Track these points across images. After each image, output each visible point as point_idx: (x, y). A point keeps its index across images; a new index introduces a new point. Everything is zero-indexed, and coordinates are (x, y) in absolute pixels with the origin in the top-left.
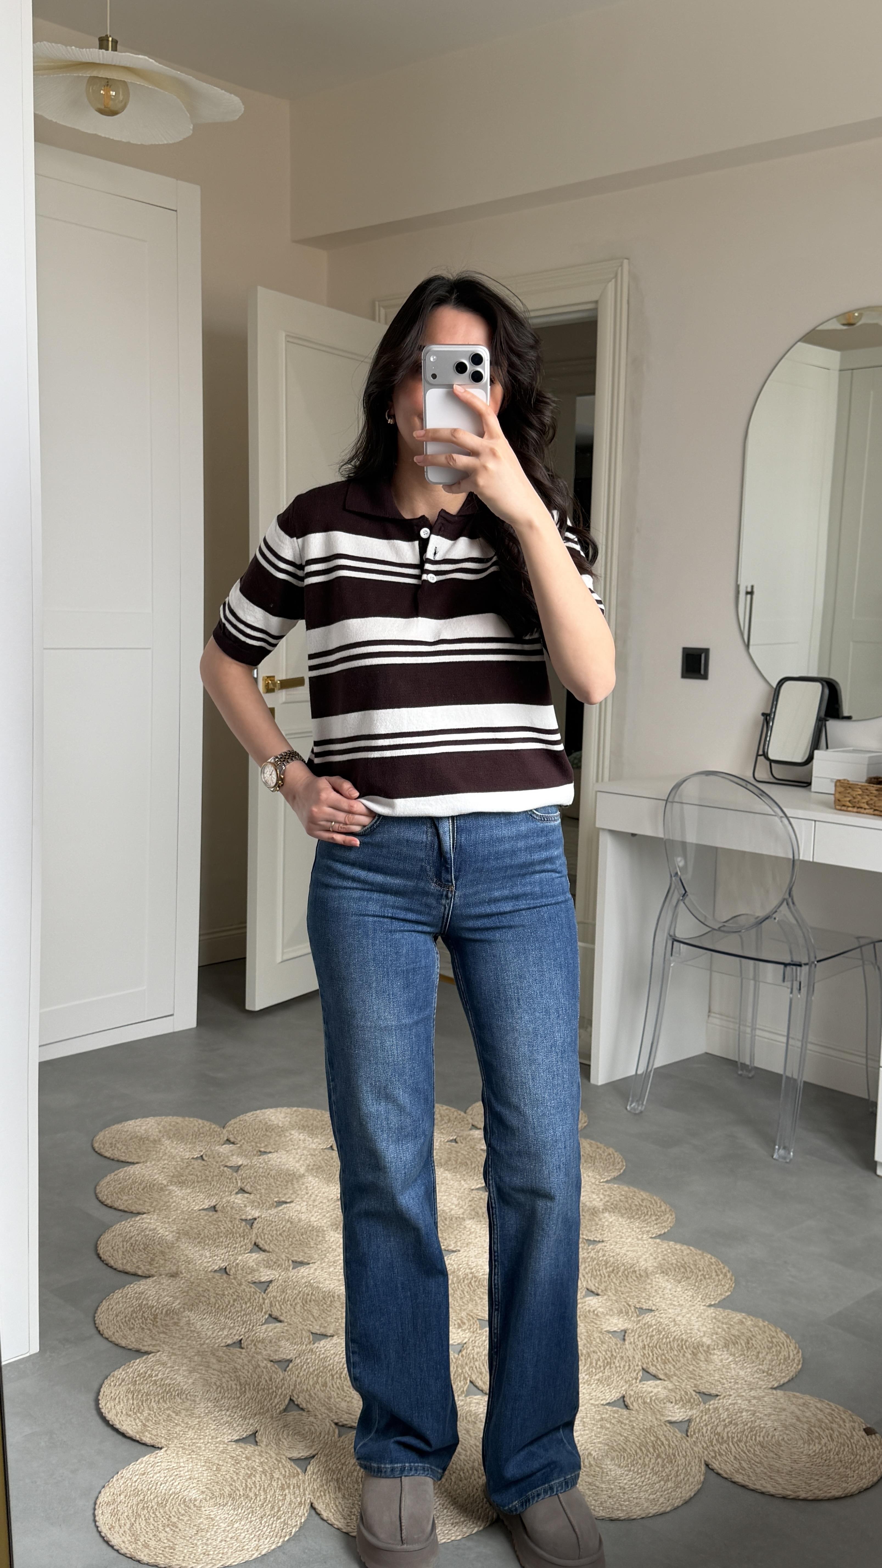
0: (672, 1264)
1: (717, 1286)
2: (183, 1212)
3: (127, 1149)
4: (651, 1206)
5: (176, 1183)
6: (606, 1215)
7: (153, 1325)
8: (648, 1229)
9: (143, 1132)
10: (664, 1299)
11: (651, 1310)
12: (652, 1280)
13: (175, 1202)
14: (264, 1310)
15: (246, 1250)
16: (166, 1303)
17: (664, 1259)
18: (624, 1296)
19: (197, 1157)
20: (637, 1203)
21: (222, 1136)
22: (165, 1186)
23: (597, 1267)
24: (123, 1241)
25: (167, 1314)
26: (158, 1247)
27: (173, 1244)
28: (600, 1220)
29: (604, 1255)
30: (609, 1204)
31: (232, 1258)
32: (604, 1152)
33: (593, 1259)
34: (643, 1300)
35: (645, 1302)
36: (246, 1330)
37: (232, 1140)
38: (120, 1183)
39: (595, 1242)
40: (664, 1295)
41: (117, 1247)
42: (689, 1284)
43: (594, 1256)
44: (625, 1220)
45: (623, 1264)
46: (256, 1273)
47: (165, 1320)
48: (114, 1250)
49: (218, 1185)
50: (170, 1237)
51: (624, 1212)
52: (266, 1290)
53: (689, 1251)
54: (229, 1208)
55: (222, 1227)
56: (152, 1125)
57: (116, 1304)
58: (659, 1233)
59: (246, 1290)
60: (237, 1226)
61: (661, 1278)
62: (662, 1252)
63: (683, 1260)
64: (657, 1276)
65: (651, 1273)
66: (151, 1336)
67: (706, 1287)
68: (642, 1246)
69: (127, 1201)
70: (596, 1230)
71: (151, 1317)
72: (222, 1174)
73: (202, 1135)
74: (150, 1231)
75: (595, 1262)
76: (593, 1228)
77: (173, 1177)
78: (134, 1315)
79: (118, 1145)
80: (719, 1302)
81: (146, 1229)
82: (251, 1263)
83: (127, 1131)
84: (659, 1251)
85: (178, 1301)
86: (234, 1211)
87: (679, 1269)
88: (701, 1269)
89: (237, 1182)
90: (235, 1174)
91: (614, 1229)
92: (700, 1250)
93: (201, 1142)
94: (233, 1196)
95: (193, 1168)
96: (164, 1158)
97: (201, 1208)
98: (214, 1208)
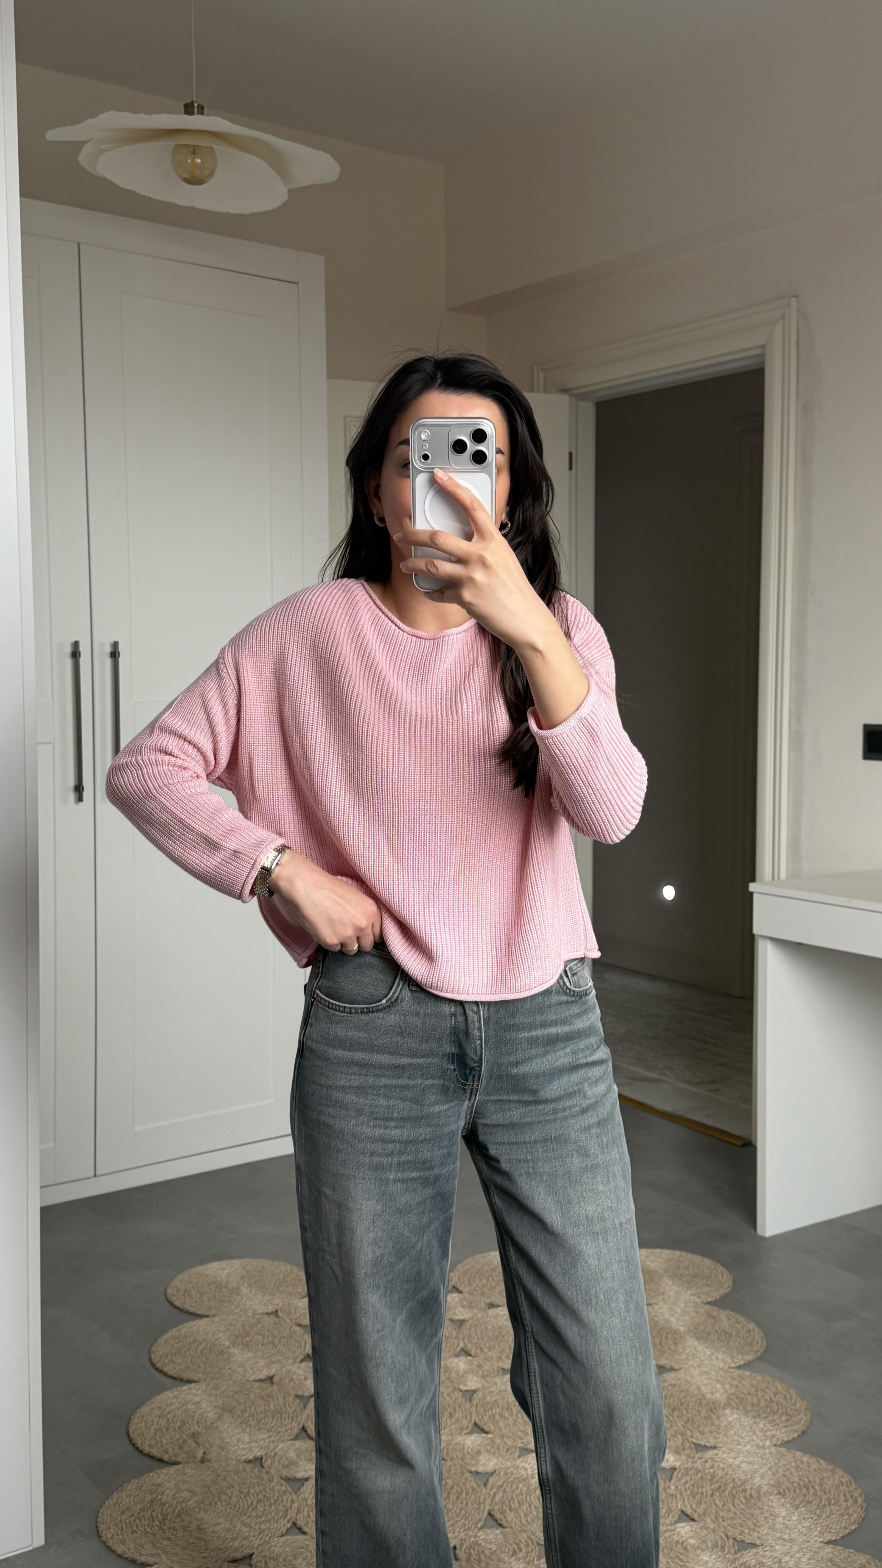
0: (793, 1482)
1: (842, 1515)
2: (235, 1382)
3: (200, 1297)
4: (784, 1403)
5: (238, 1345)
6: (728, 1411)
7: (160, 1528)
8: (773, 1433)
9: (223, 1277)
10: (774, 1530)
11: (754, 1545)
12: (763, 1503)
13: (230, 1369)
14: (288, 1517)
15: (289, 1435)
16: (181, 1499)
17: (784, 1476)
18: (725, 1524)
19: (272, 1313)
20: (768, 1398)
22: (226, 1348)
23: (700, 1483)
24: (160, 1417)
25: (179, 1515)
26: (196, 1427)
27: (212, 1423)
28: (718, 1418)
29: (712, 1467)
30: (733, 1397)
31: (272, 1446)
32: (742, 1328)
33: (697, 1471)
34: (747, 1531)
35: (749, 1533)
36: (262, 1541)
38: (180, 1342)
39: (706, 1448)
40: (774, 1524)
41: (150, 1423)
42: (808, 1511)
43: (700, 1467)
44: (748, 1419)
45: (734, 1480)
46: (294, 1467)
47: (174, 1522)
48: (147, 1428)
49: (284, 1350)
50: (211, 1416)
51: (749, 1408)
52: (299, 1489)
53: (816, 1466)
54: (287, 1380)
55: (272, 1406)
56: (236, 1269)
57: (126, 1498)
58: (786, 1439)
59: (275, 1489)
60: (289, 1405)
61: (775, 1500)
62: (784, 1465)
63: (808, 1478)
64: (771, 1497)
65: (764, 1494)
66: (153, 1544)
67: (829, 1517)
68: (762, 1456)
69: (180, 1364)
70: (710, 1432)
71: (160, 1517)
72: (292, 1335)
73: (284, 1284)
74: (193, 1404)
75: (699, 1476)
76: (707, 1430)
77: (237, 1337)
78: (142, 1513)
79: (192, 1293)
80: (842, 1537)
81: (190, 1401)
82: (292, 1454)
83: (207, 1275)
84: (781, 1464)
85: (196, 1498)
86: (291, 1384)
87: (800, 1490)
88: (827, 1491)
91: (732, 1432)
92: (830, 1464)
93: (282, 1292)
94: (296, 1365)
95: (263, 1326)
96: (235, 1311)
97: (257, 1378)
98: (270, 1379)
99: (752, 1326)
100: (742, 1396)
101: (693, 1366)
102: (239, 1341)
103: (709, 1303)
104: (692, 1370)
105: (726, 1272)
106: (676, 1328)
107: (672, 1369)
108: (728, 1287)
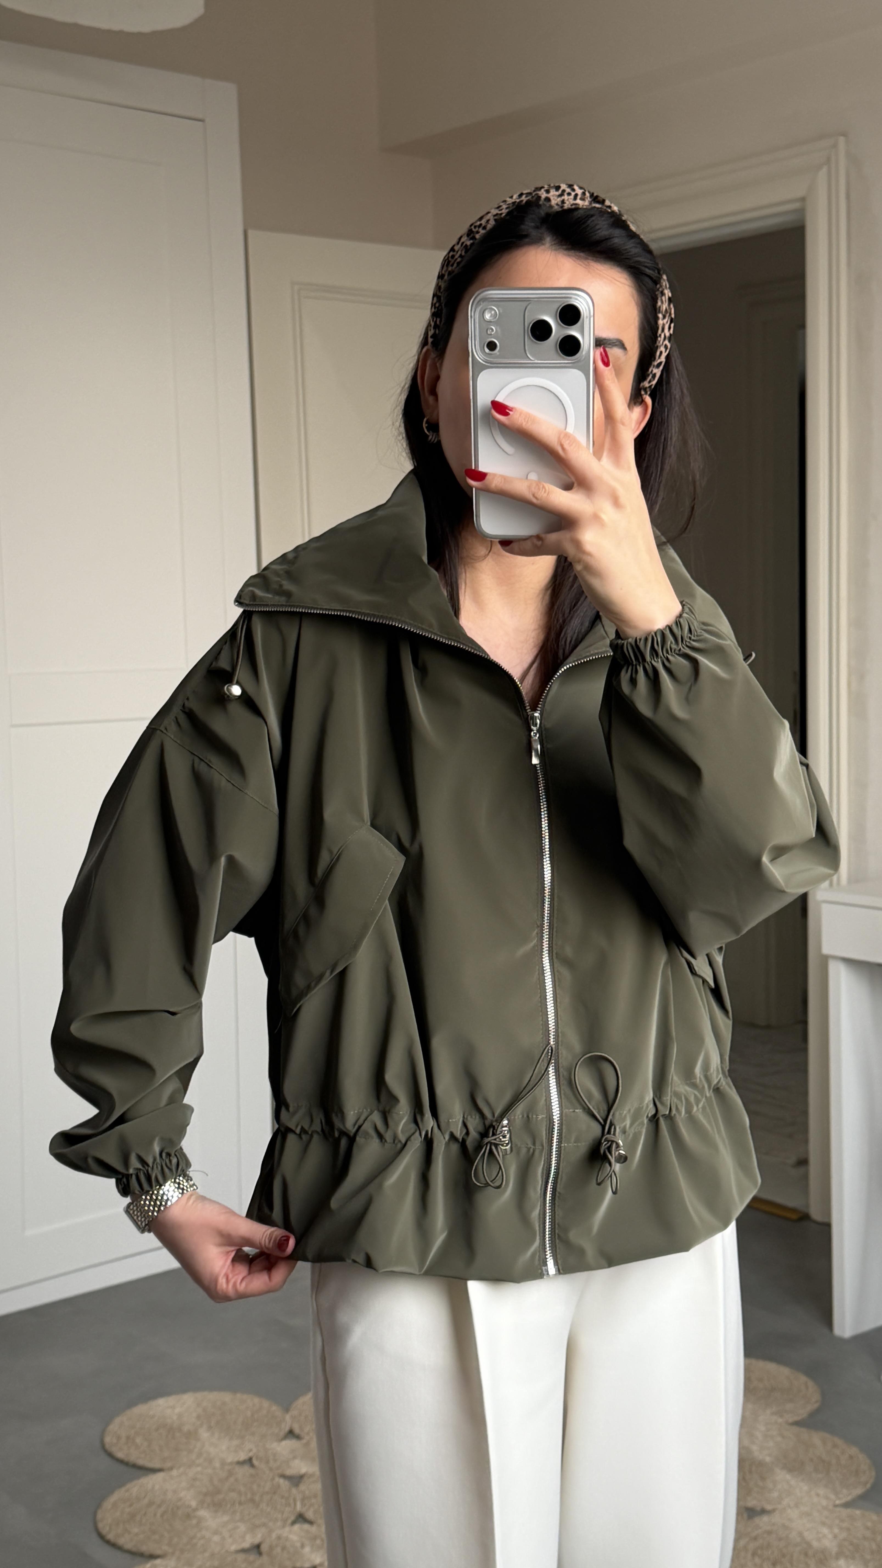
2: (213, 1555)
3: (149, 1446)
5: (209, 1505)
9: (175, 1418)
13: (203, 1537)
19: (245, 1461)
21: (283, 1426)
22: (193, 1510)
30: (846, 1544)
32: (843, 1453)
37: (297, 1431)
38: (132, 1505)
49: (269, 1509)
54: (279, 1550)
56: (190, 1407)
69: (137, 1534)
72: (275, 1490)
73: (255, 1424)
77: (206, 1495)
79: (137, 1441)
83: (153, 1417)
89: (295, 1504)
90: (294, 1491)
93: (253, 1434)
94: (287, 1529)
95: (236, 1480)
96: (198, 1462)
97: (239, 1547)
98: (257, 1548)
99: (854, 1451)
100: (855, 1541)
101: (789, 1506)
102: (208, 1499)
103: (797, 1423)
104: (789, 1511)
105: (811, 1383)
106: (761, 1457)
107: (763, 1512)
108: (817, 1402)
